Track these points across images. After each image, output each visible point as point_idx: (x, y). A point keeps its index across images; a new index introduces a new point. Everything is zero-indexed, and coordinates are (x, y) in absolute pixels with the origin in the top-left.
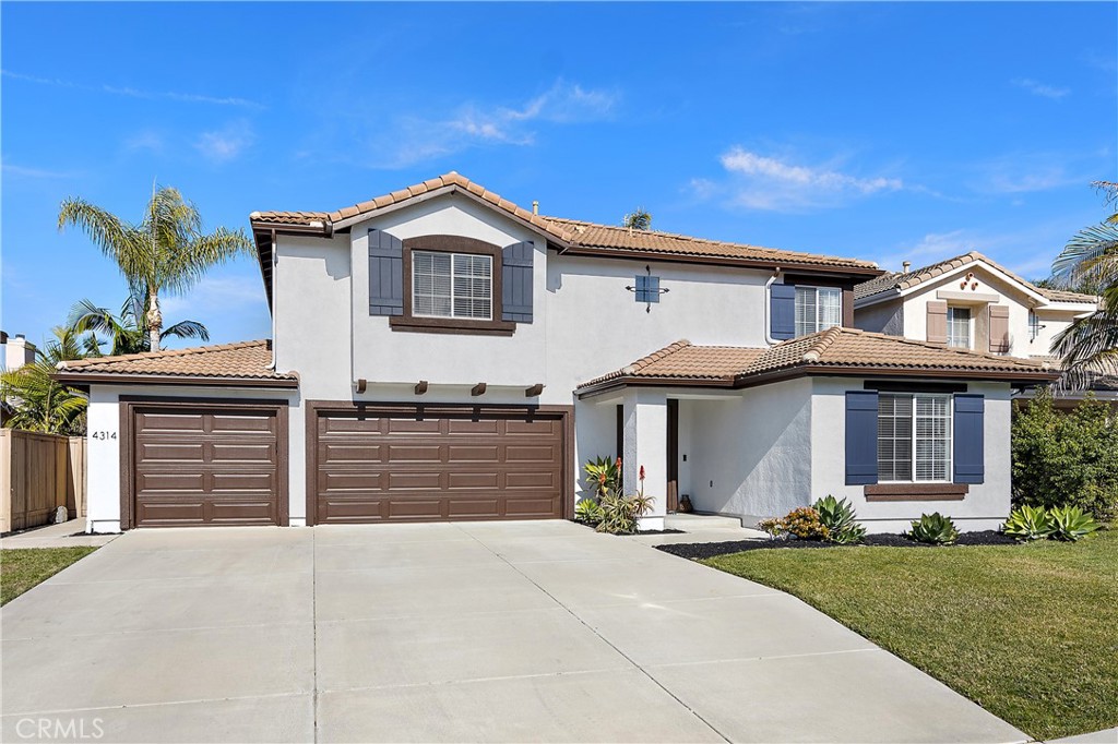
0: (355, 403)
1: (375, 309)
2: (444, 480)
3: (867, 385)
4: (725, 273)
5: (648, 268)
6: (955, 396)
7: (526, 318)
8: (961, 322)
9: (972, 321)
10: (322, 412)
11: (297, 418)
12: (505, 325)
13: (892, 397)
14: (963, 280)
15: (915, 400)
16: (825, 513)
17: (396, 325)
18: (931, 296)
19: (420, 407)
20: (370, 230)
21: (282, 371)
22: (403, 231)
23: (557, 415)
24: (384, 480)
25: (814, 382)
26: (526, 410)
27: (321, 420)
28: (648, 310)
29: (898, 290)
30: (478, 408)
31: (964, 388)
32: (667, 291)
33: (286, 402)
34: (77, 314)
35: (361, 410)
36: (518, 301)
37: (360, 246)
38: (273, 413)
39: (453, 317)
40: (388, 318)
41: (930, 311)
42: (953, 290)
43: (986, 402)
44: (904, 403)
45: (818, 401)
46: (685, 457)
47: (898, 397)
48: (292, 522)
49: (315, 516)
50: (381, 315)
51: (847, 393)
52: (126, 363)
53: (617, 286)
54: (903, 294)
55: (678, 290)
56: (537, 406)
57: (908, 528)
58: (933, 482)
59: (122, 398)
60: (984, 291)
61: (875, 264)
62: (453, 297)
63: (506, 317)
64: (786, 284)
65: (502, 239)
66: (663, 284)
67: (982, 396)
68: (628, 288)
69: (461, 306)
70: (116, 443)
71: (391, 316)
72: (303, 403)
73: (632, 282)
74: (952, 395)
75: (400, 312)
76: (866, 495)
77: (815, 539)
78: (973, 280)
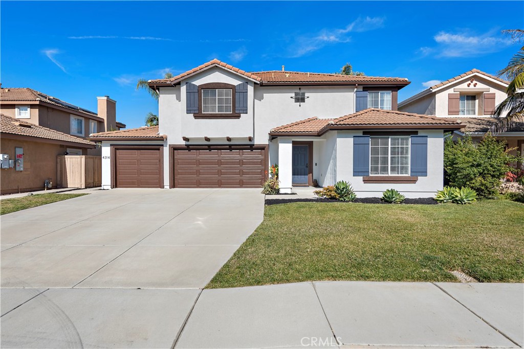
0: (186, 145)
1: (188, 112)
2: (220, 173)
3: (364, 133)
4: (334, 88)
5: (300, 89)
6: (412, 137)
7: (245, 112)
8: (470, 102)
9: (477, 101)
10: (174, 149)
11: (166, 151)
12: (236, 115)
13: (379, 138)
14: (469, 82)
15: (390, 139)
16: (337, 188)
17: (196, 117)
18: (451, 91)
19: (209, 146)
20: (187, 83)
21: (161, 135)
22: (198, 82)
23: (262, 148)
24: (198, 173)
25: (338, 133)
26: (249, 146)
27: (175, 151)
28: (300, 106)
29: (431, 89)
30: (230, 146)
31: (417, 133)
32: (308, 97)
33: (162, 145)
34: (148, 117)
35: (188, 148)
36: (241, 105)
37: (183, 89)
38: (159, 149)
39: (217, 113)
40: (193, 114)
41: (451, 98)
42: (464, 87)
43: (429, 139)
44: (384, 140)
45: (339, 141)
46: (316, 164)
47: (381, 138)
48: (165, 187)
49: (173, 185)
50: (190, 113)
51: (354, 137)
52: (114, 134)
53: (287, 97)
54: (434, 91)
55: (312, 97)
56: (254, 145)
57: (381, 196)
58: (400, 175)
59: (111, 145)
60: (481, 86)
61: (406, 79)
62: (217, 105)
63: (237, 112)
64: (363, 91)
65: (235, 82)
66: (306, 95)
67: (427, 136)
68: (292, 97)
69: (220, 108)
70: (109, 160)
71: (194, 114)
72: (168, 146)
73: (293, 95)
74: (410, 136)
75: (197, 112)
76: (364, 181)
77: (333, 199)
78: (475, 82)
